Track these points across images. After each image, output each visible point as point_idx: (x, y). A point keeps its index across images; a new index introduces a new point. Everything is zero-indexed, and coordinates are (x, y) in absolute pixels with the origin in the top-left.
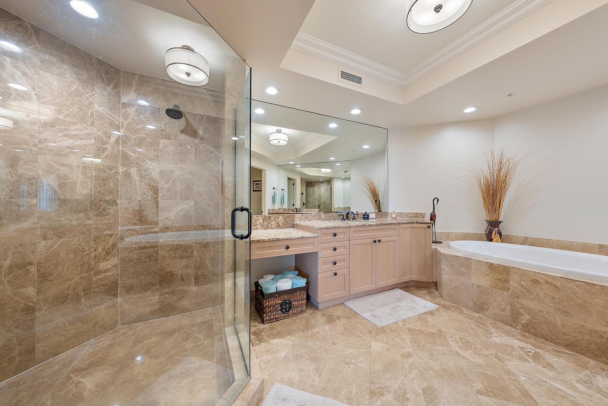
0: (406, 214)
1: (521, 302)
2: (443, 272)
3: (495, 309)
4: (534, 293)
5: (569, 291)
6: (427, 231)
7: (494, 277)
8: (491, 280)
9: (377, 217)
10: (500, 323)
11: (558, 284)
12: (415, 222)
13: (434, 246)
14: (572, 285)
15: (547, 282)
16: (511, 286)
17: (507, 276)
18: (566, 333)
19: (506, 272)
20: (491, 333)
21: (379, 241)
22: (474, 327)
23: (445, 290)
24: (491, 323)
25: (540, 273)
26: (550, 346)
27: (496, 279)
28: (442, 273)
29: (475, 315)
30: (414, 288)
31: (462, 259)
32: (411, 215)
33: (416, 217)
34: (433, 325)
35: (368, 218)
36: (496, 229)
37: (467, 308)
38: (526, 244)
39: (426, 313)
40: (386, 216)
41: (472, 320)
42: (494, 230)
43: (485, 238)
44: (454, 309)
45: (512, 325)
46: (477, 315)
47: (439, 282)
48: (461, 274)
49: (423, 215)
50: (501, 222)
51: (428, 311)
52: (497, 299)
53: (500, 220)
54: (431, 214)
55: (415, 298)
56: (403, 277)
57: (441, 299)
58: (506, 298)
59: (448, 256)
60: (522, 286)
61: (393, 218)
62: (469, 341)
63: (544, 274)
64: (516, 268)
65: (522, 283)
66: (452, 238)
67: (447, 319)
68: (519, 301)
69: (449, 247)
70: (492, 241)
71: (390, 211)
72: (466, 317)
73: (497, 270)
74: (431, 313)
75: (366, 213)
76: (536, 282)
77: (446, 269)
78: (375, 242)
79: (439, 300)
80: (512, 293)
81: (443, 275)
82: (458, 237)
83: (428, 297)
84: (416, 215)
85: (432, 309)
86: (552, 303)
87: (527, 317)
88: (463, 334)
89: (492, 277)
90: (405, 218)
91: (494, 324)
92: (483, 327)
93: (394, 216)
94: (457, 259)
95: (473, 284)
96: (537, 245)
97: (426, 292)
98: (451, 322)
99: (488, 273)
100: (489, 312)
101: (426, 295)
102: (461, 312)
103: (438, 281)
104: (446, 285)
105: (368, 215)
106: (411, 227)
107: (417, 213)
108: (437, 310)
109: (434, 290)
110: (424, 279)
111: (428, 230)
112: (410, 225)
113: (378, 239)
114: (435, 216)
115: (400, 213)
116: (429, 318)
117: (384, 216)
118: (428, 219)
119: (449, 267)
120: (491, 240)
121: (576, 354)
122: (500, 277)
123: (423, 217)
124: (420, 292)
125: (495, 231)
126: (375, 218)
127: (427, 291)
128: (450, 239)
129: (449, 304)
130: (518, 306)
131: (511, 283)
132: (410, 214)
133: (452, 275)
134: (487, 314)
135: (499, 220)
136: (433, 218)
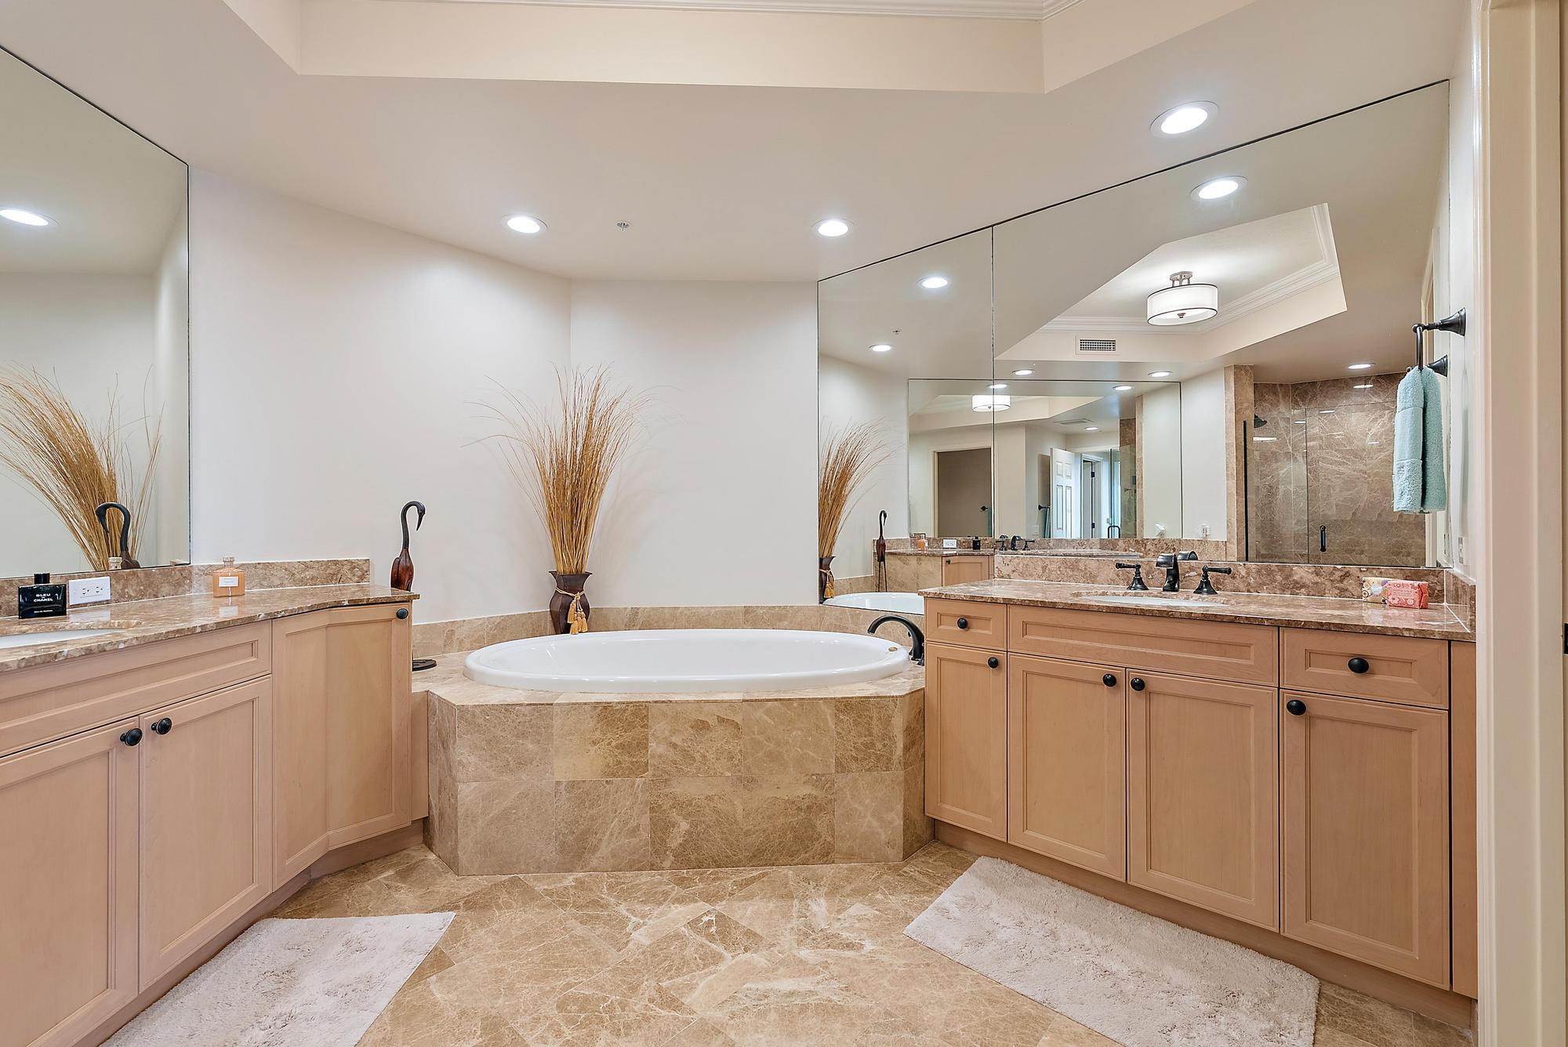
0: (286, 567)
1: (673, 790)
2: (460, 776)
3: (614, 839)
4: (698, 756)
5: (756, 729)
6: (394, 632)
7: (613, 744)
8: (606, 755)
9: (119, 596)
10: (628, 874)
11: (738, 719)
12: (346, 603)
13: (419, 684)
14: (760, 714)
15: (721, 720)
16: (652, 756)
17: (642, 730)
18: (750, 830)
19: (642, 720)
20: (623, 923)
21: (164, 727)
22: (580, 930)
23: (467, 841)
24: (610, 887)
25: (708, 701)
26: (730, 878)
27: (617, 747)
28: (454, 779)
29: (566, 883)
30: (340, 879)
31: (526, 712)
32: (309, 574)
33: (332, 578)
34: (463, 1013)
35: (59, 607)
36: (578, 596)
37: (539, 869)
38: (634, 628)
39: (420, 975)
40: (179, 584)
41: (564, 905)
42: (573, 598)
43: (550, 626)
44: (504, 896)
45: (653, 865)
46: (569, 880)
47: (441, 815)
48: (522, 763)
49: (360, 570)
50: (587, 575)
51: (421, 958)
52: (619, 806)
53: (586, 570)
54: (397, 563)
55: (358, 926)
56: (289, 856)
57: (451, 877)
58: (640, 795)
59: (477, 711)
60: (675, 746)
61: (222, 594)
62: (586, 999)
63: (716, 701)
64: (663, 702)
65: (674, 739)
66: (461, 642)
67: (497, 951)
68: (668, 790)
69: (468, 675)
70: (568, 632)
71: (199, 561)
72: (548, 906)
73: (619, 720)
74: (437, 961)
75: (42, 578)
76: (701, 726)
77: (473, 759)
78: (132, 738)
79: (449, 885)
80: (654, 775)
81: (461, 786)
82: (481, 633)
83: (405, 894)
84: (334, 571)
85: (435, 938)
86: (728, 770)
87: (684, 826)
88: (561, 983)
89: (609, 744)
90: (282, 585)
91: (618, 884)
92: (598, 917)
93: (228, 581)
94: (508, 714)
95: (558, 783)
96: (655, 625)
97: (391, 872)
98: (513, 956)
99: (598, 734)
100: (598, 854)
101: (397, 889)
102: (529, 895)
103: (435, 812)
104: (470, 818)
105: (61, 591)
106: (329, 626)
107: (336, 563)
108: (454, 934)
109: (417, 853)
110: (381, 824)
111: (397, 626)
112: (323, 618)
113: (155, 717)
114: (409, 570)
115: (255, 566)
116: (437, 990)
117: (165, 589)
118: (380, 584)
119: (483, 752)
120: (566, 629)
121: (767, 869)
122: (627, 737)
123: (362, 578)
124: (367, 887)
125: (575, 601)
126: (108, 602)
127: (395, 865)
128: (455, 644)
129: (483, 881)
130: (667, 804)
131: (652, 745)
132: (307, 566)
133: (493, 775)
134: (594, 862)
135: (583, 572)
136: (401, 577)
